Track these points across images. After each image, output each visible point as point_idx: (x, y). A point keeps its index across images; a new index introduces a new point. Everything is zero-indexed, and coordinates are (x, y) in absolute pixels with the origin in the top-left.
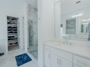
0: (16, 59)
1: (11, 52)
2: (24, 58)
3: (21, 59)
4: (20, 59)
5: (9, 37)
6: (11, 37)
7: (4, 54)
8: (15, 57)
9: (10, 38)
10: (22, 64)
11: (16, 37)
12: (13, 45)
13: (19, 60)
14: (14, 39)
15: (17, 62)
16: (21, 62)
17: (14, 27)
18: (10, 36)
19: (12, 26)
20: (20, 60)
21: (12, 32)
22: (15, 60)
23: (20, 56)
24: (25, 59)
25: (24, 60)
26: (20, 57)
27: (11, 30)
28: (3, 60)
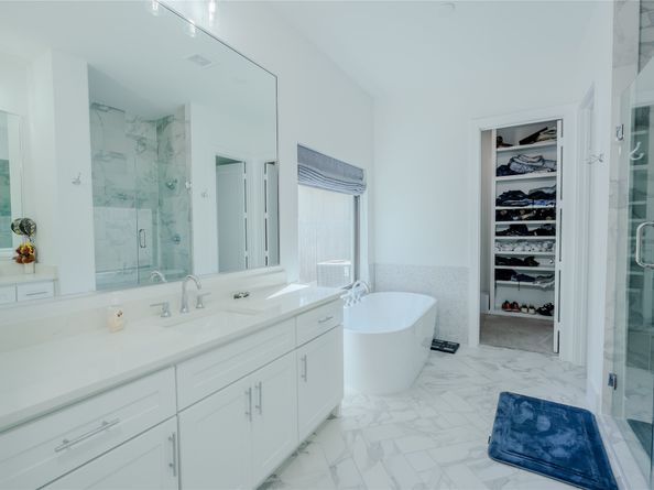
0: (499, 410)
1: (493, 354)
2: (552, 431)
3: (530, 428)
4: (520, 421)
5: (499, 260)
6: (515, 261)
7: (459, 351)
8: (502, 394)
9: (506, 269)
10: (518, 464)
11: (544, 266)
12: (523, 314)
13: (514, 427)
14: (532, 280)
15: (497, 430)
16: (520, 449)
17: (538, 195)
18: (507, 251)
19: (526, 188)
20: (520, 431)
21: (522, 230)
22: (494, 412)
23: (536, 404)
24: (559, 452)
25: (547, 449)
26: (527, 415)
27: (517, 213)
28: (442, 377)
